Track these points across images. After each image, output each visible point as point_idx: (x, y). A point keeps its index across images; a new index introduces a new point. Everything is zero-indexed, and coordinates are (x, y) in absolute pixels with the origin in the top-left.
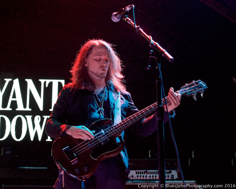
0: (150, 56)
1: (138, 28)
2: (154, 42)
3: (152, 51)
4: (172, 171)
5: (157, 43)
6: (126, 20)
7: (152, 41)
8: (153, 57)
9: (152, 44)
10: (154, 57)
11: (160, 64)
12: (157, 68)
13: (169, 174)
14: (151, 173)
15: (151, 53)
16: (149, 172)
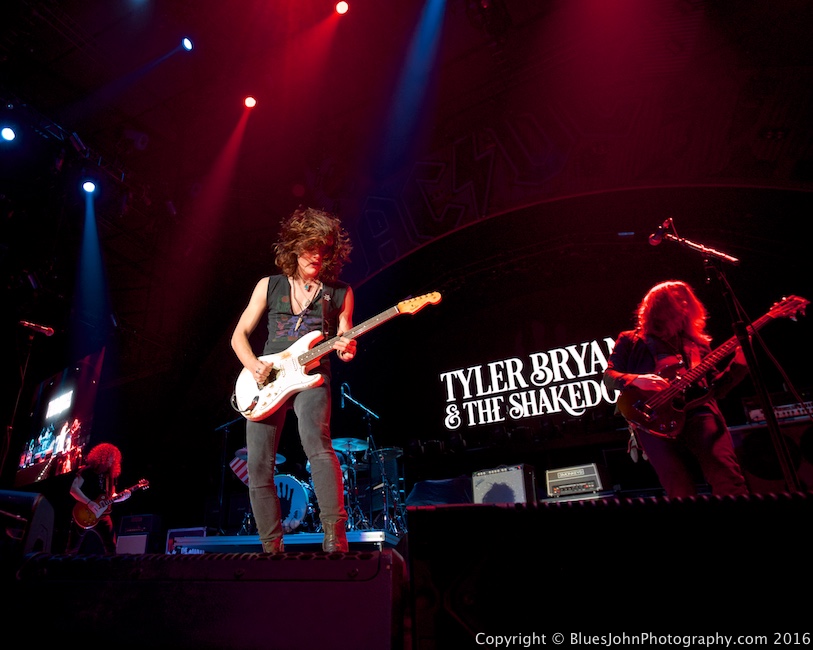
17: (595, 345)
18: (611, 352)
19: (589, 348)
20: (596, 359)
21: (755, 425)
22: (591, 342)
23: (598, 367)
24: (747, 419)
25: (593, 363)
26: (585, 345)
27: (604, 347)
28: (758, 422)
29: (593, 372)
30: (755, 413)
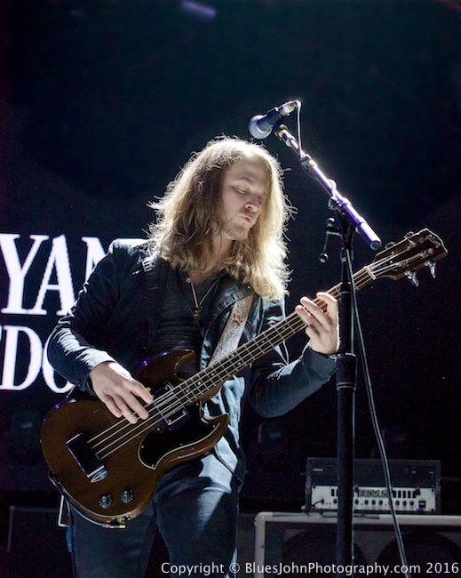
0: (328, 233)
1: (307, 159)
2: (341, 197)
3: (333, 220)
4: (422, 490)
5: (345, 200)
6: (280, 135)
7: (336, 195)
8: (334, 233)
9: (334, 202)
10: (338, 234)
11: (352, 252)
12: (344, 260)
13: (414, 497)
14: (371, 494)
15: (330, 225)
16: (363, 492)
17: (60, 244)
18: (89, 271)
19: (46, 248)
20: (54, 280)
21: (315, 518)
22: (54, 235)
23: (53, 300)
24: (299, 501)
25: (45, 286)
26: (39, 239)
27: (77, 256)
28: (322, 511)
29: (38, 310)
30: (323, 495)
